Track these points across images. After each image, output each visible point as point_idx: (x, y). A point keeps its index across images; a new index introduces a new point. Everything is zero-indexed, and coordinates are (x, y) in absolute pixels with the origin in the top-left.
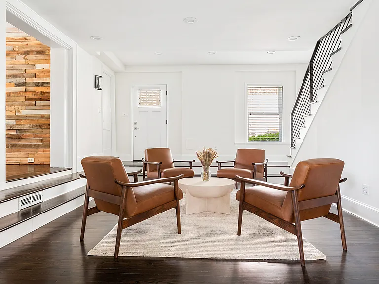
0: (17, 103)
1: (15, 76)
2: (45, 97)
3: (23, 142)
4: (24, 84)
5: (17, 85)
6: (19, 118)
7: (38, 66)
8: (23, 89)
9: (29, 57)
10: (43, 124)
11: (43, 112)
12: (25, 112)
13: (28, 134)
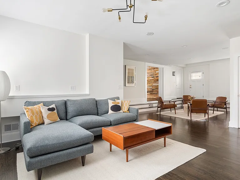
0: (152, 82)
1: (151, 75)
2: (158, 80)
3: (154, 92)
4: (154, 77)
5: (152, 77)
6: (152, 86)
7: (157, 72)
8: (153, 78)
9: (155, 70)
10: (157, 88)
11: (157, 85)
12: (154, 84)
13: (155, 90)
